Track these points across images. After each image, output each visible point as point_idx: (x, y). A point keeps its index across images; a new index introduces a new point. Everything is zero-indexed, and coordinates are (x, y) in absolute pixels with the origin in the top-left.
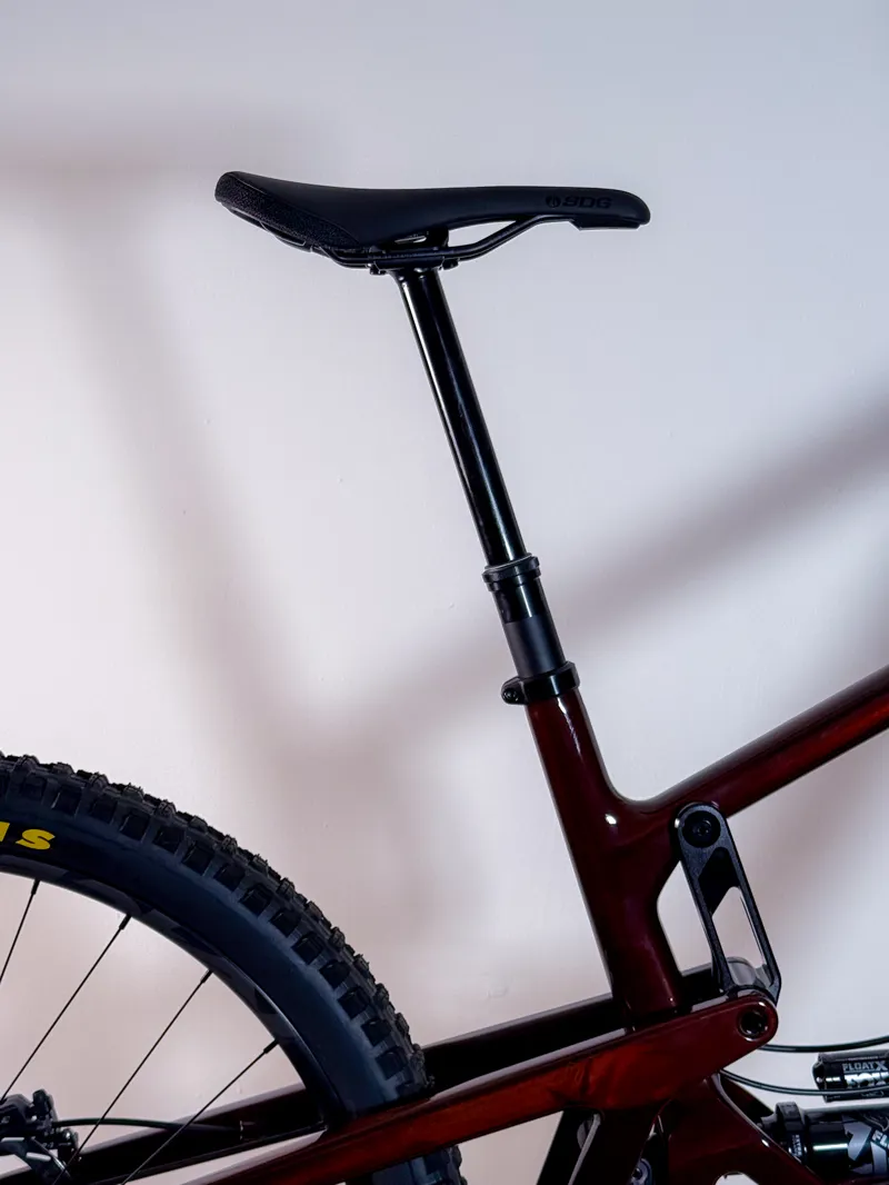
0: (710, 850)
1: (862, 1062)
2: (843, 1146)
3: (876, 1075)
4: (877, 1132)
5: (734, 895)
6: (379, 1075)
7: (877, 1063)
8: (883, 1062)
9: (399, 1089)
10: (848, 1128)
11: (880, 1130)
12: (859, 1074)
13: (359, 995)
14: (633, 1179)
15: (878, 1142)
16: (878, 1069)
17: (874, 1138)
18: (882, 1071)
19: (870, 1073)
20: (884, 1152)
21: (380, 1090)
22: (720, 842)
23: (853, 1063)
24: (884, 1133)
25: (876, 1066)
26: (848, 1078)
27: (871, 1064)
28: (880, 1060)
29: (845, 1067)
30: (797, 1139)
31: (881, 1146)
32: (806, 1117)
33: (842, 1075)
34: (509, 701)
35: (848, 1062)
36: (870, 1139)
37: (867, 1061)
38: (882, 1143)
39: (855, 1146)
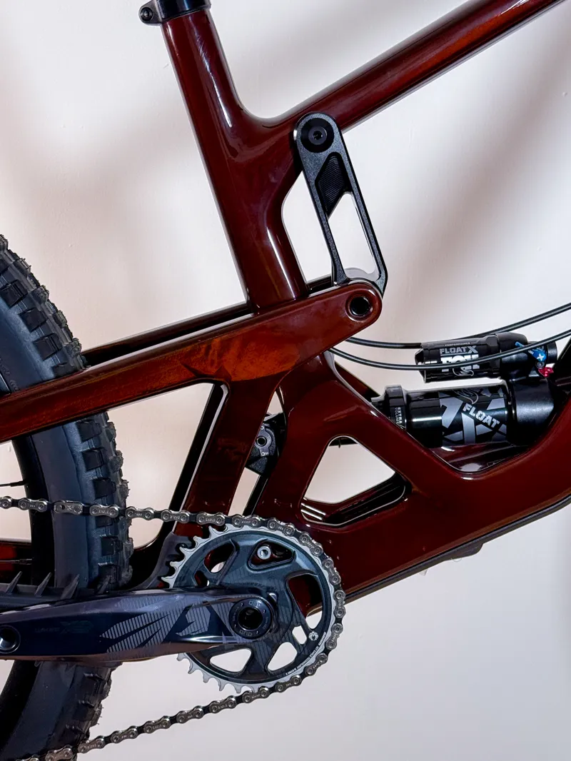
0: (324, 155)
1: (456, 347)
2: (439, 418)
3: (468, 357)
4: (467, 405)
5: (347, 200)
6: (36, 356)
7: (469, 347)
8: (474, 347)
9: (54, 369)
10: (442, 402)
11: (470, 403)
12: (453, 356)
13: (15, 286)
14: (258, 446)
15: (467, 412)
16: (470, 352)
17: (464, 410)
18: (473, 353)
19: (463, 355)
20: (473, 420)
21: (38, 371)
22: (335, 147)
23: (448, 348)
24: (473, 405)
25: (468, 350)
26: (444, 360)
27: (464, 348)
28: (472, 346)
29: (441, 351)
30: (399, 410)
31: (471, 416)
32: (408, 396)
33: (438, 357)
34: (146, 20)
35: (444, 348)
36: (461, 411)
37: (460, 346)
38: (471, 413)
39: (447, 418)
